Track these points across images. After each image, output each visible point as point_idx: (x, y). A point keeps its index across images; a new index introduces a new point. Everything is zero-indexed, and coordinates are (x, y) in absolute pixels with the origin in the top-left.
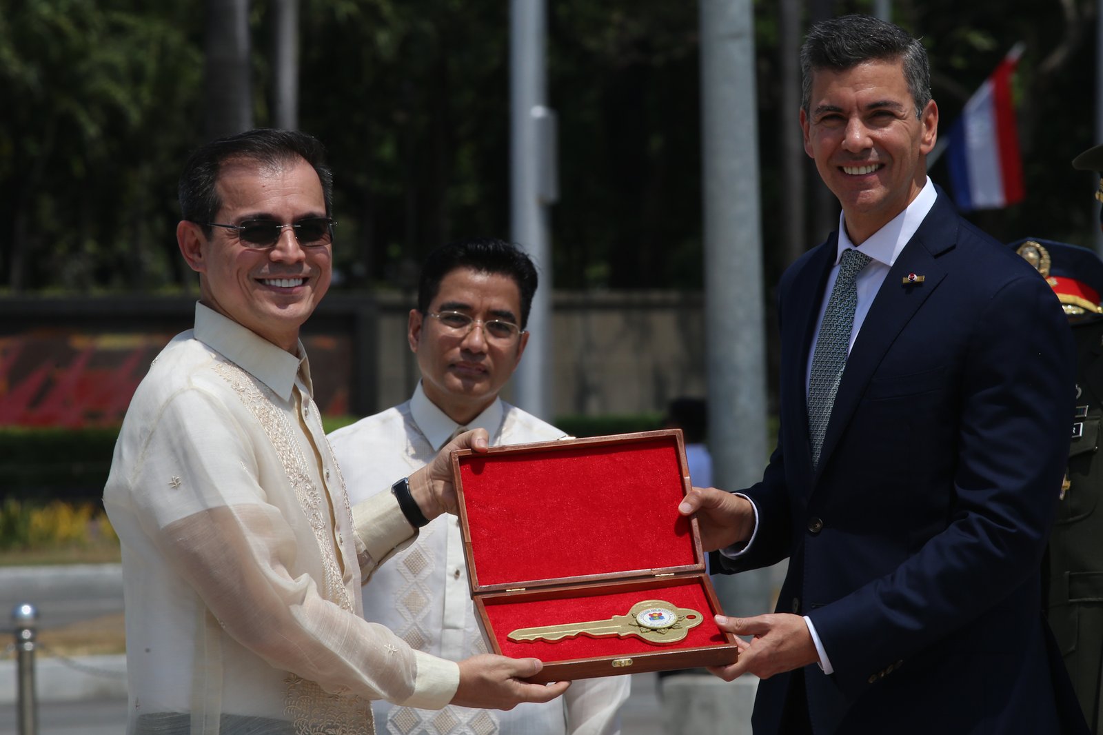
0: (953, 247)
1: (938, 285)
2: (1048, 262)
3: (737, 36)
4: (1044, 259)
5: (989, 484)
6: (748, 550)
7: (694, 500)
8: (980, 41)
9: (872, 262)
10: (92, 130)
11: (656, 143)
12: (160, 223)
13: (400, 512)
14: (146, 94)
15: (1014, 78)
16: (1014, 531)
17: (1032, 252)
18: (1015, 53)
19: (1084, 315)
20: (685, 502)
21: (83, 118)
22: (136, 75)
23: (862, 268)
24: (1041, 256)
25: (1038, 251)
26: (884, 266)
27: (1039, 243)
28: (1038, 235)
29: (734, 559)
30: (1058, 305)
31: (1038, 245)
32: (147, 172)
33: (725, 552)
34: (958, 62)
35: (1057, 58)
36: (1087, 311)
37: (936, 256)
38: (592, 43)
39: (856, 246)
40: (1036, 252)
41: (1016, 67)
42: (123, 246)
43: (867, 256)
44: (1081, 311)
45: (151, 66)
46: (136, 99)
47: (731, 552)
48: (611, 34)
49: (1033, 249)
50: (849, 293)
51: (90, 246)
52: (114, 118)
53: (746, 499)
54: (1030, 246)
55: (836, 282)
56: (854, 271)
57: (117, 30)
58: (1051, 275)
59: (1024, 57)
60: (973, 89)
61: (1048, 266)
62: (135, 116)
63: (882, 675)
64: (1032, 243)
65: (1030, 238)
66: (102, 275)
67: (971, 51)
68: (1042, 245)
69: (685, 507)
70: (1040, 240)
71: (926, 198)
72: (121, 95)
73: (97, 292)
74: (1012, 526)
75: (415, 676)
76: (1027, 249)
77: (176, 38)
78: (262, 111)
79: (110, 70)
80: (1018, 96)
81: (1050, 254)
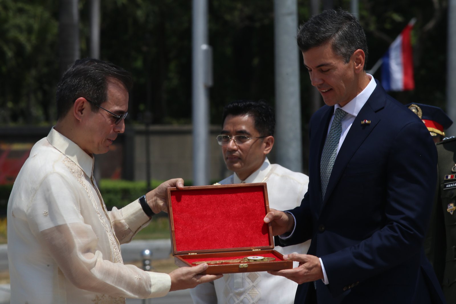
0: (383, 108)
1: (377, 124)
2: (421, 113)
3: (290, 14)
4: (419, 112)
5: (401, 213)
6: (291, 236)
7: (270, 216)
8: (397, 18)
9: (348, 114)
10: (10, 54)
11: (256, 61)
12: (40, 95)
13: (142, 211)
14: (33, 38)
15: (412, 33)
16: (412, 233)
17: (414, 109)
18: (412, 22)
19: (437, 136)
20: (266, 217)
21: (6, 48)
22: (30, 30)
23: (344, 117)
24: (418, 111)
25: (417, 109)
26: (353, 116)
27: (417, 105)
28: (416, 102)
29: (285, 240)
30: (428, 132)
31: (417, 106)
32: (34, 72)
33: (281, 236)
34: (388, 26)
35: (431, 25)
36: (438, 134)
37: (376, 112)
38: (228, 17)
39: (341, 107)
40: (416, 109)
41: (413, 28)
42: (23, 105)
43: (346, 112)
44: (436, 135)
45: (36, 26)
46: (29, 40)
47: (283, 237)
48: (237, 13)
49: (414, 108)
50: (338, 127)
51: (10, 105)
52: (19, 49)
53: (291, 214)
54: (413, 106)
55: (333, 123)
56: (340, 118)
57: (21, 11)
58: (423, 118)
59: (416, 23)
60: (394, 38)
61: (421, 115)
62: (28, 48)
63: (349, 288)
64: (414, 105)
65: (414, 103)
66: (14, 117)
67: (393, 21)
68: (418, 106)
69: (266, 219)
70: (417, 104)
71: (371, 86)
72: (22, 38)
73: (12, 125)
74: (411, 230)
75: (151, 286)
76: (412, 108)
77: (47, 15)
78: (84, 46)
79: (19, 28)
80: (414, 40)
81: (422, 110)
